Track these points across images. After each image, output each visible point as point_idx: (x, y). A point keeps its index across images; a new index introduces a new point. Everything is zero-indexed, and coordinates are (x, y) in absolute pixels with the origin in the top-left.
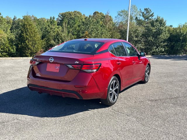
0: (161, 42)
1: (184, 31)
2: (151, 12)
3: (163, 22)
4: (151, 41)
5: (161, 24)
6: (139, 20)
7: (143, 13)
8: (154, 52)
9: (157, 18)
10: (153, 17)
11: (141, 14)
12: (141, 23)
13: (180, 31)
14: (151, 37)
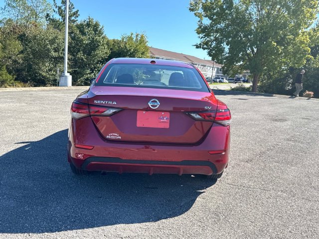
0: (97, 63)
1: (131, 47)
2: (74, 8)
3: (99, 29)
4: (82, 59)
5: (95, 32)
6: (53, 20)
7: (60, 8)
8: (87, 79)
9: (88, 20)
10: (77, 17)
11: (56, 10)
12: (58, 26)
13: (126, 47)
14: (81, 52)
